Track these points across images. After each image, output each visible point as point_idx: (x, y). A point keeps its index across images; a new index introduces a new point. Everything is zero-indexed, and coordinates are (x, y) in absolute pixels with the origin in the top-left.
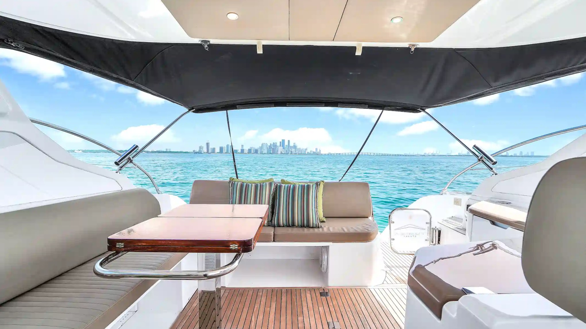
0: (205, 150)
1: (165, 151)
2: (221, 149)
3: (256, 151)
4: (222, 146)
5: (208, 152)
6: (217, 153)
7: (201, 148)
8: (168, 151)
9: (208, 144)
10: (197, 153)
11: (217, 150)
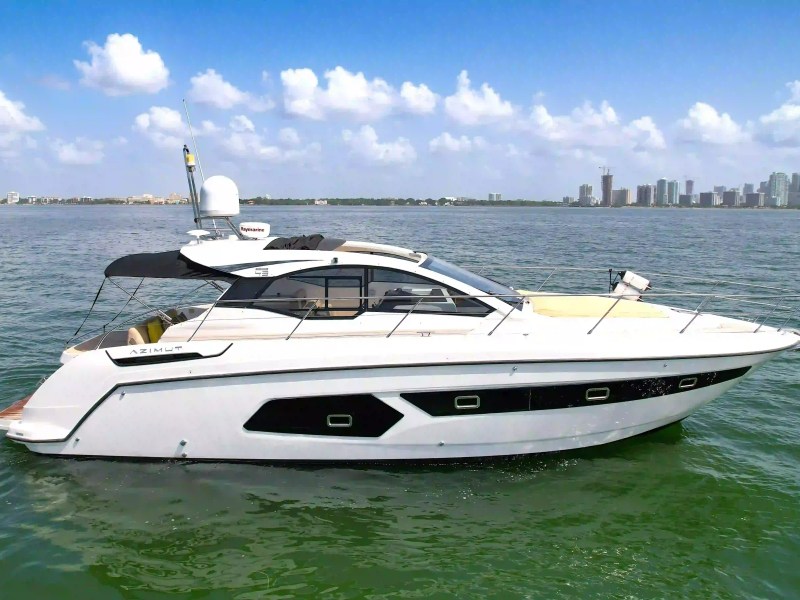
0: (597, 196)
1: (487, 199)
2: (643, 193)
3: (752, 200)
4: (643, 183)
5: (605, 202)
6: (633, 205)
7: (585, 190)
8: (495, 200)
9: (607, 181)
10: (575, 204)
11: (632, 198)
